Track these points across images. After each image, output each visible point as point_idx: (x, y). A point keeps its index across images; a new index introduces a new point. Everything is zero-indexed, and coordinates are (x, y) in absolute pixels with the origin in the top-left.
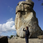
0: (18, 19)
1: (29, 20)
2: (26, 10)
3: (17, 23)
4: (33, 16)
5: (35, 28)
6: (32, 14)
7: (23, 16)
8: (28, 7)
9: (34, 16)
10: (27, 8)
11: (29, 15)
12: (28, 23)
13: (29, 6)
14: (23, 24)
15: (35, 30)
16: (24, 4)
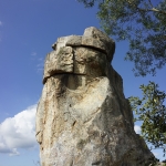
0: (51, 104)
1: (95, 108)
2: (82, 70)
3: (43, 123)
4: (109, 94)
5: (119, 143)
6: (105, 83)
7: (71, 92)
8: (91, 59)
9: (113, 94)
10: (89, 62)
11: (94, 89)
12: (90, 123)
13: (93, 54)
14: (68, 125)
15: (117, 151)
16: (75, 47)
